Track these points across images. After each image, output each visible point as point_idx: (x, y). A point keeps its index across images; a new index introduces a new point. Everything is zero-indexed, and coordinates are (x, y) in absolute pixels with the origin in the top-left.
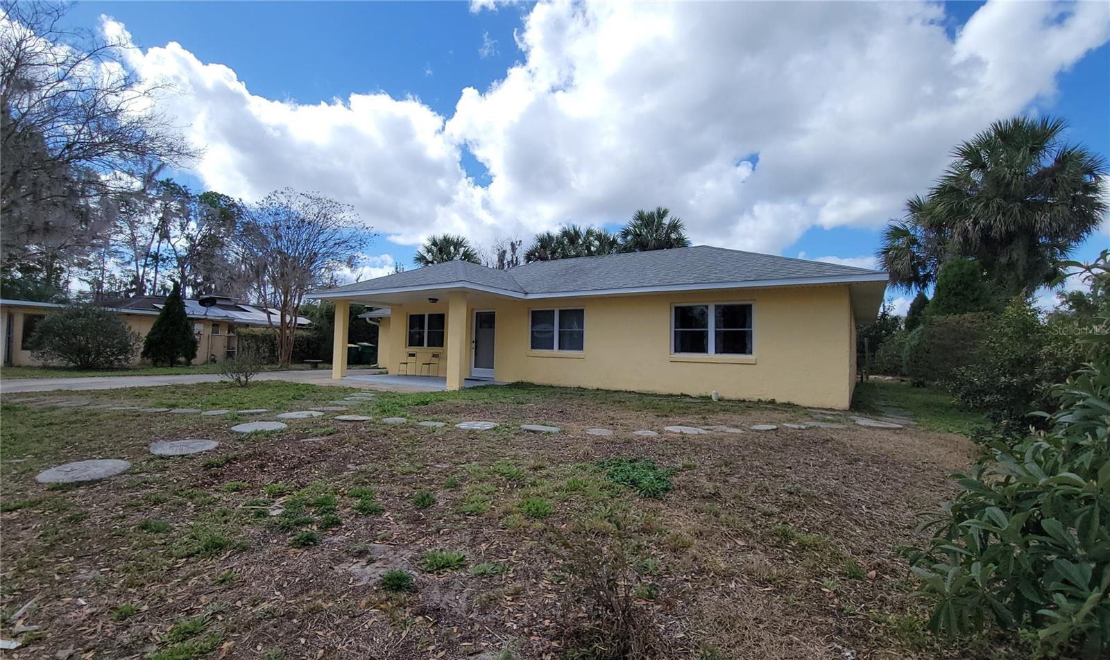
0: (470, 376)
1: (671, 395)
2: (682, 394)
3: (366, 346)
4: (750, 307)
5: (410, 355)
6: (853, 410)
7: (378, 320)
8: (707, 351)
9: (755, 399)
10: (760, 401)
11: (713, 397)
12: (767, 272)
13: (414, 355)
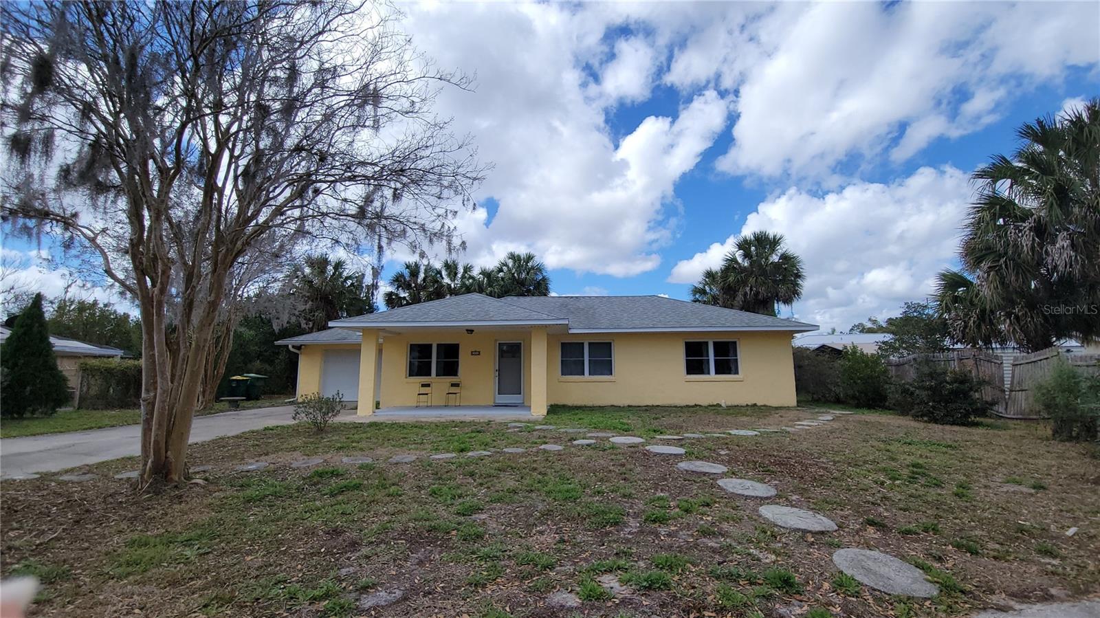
0: (496, 402)
3: (258, 378)
4: (735, 343)
5: (423, 385)
6: (798, 406)
7: (299, 348)
8: (709, 373)
9: (745, 404)
10: (747, 405)
11: (723, 405)
12: (747, 321)
13: (428, 385)
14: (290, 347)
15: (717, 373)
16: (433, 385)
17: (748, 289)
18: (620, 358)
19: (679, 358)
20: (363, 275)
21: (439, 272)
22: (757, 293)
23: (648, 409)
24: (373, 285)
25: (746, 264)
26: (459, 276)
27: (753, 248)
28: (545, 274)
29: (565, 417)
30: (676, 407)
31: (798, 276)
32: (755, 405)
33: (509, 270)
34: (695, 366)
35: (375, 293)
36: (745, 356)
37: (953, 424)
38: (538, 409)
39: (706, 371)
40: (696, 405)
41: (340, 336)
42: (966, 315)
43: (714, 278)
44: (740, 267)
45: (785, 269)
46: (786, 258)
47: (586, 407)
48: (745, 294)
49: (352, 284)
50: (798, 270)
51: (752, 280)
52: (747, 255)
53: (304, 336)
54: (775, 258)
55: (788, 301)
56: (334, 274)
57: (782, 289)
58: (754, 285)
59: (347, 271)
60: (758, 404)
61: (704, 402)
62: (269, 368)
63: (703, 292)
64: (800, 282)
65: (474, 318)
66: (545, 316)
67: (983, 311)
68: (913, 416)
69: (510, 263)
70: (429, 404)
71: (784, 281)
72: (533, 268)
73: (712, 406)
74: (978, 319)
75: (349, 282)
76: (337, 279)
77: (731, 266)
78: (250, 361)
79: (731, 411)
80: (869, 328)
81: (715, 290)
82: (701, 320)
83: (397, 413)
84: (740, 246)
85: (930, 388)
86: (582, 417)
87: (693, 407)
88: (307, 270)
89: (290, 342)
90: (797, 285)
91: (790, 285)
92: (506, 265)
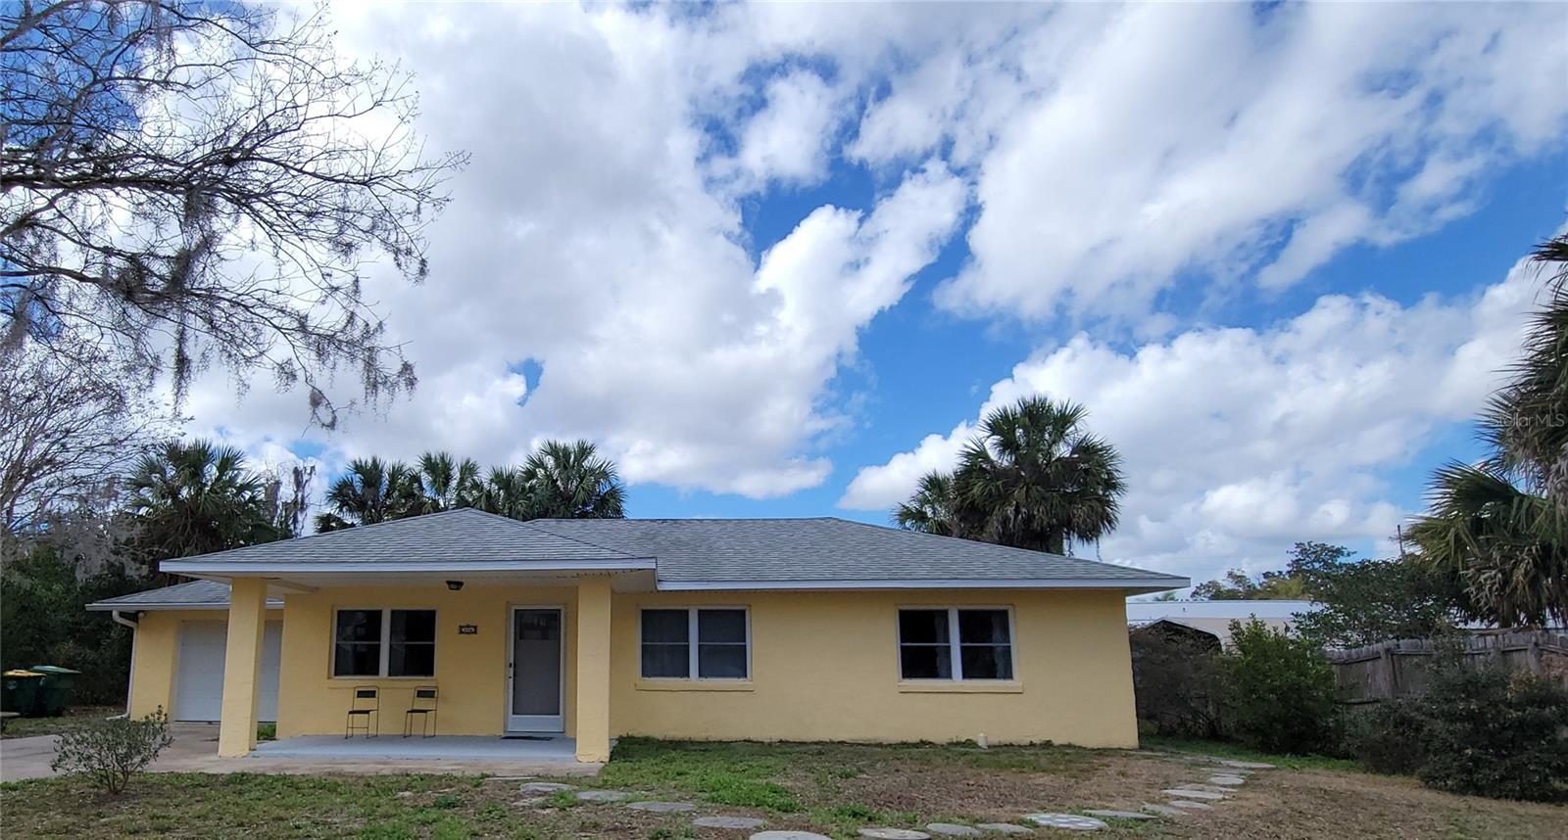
0: (505, 731)
1: (904, 744)
2: (922, 742)
3: (60, 674)
4: (1004, 614)
5: (361, 694)
6: (1141, 748)
7: (134, 616)
8: (949, 676)
9: (1026, 741)
10: (1032, 744)
11: (981, 743)
12: (1030, 568)
13: (371, 694)
14: (115, 614)
15: (966, 675)
16: (381, 694)
17: (1010, 511)
18: (762, 640)
19: (886, 643)
20: (278, 483)
21: (416, 479)
22: (1030, 518)
23: (824, 749)
24: (295, 502)
25: (1005, 463)
26: (454, 483)
27: (1019, 432)
28: (614, 483)
29: (647, 765)
30: (880, 745)
31: (1111, 484)
32: (1048, 744)
33: (549, 476)
34: (920, 661)
35: (300, 518)
36: (1025, 640)
37: (1521, 797)
38: (592, 749)
39: (943, 672)
40: (923, 743)
41: (211, 595)
42: (1505, 558)
43: (941, 490)
44: (993, 467)
45: (1086, 471)
46: (1087, 451)
47: (692, 742)
48: (1005, 521)
49: (252, 499)
50: (1109, 473)
51: (1019, 493)
52: (1008, 445)
53: (143, 594)
54: (1063, 450)
55: (1090, 533)
56: (218, 479)
57: (1080, 512)
58: (1022, 501)
59: (243, 473)
60: (1057, 742)
61: (940, 736)
62: (91, 654)
63: (921, 516)
64: (1114, 496)
65: (458, 556)
66: (606, 553)
67: (1546, 549)
68: (1422, 779)
69: (550, 461)
70: (373, 732)
71: (1083, 495)
72: (592, 471)
73: (958, 744)
74: (1535, 564)
75: (247, 495)
76: (224, 489)
77: (975, 465)
78: (52, 643)
79: (1003, 758)
80: (1229, 591)
81: (943, 514)
82: (932, 565)
83: (298, 752)
84: (995, 427)
85: (1471, 716)
86: (684, 767)
87: (915, 745)
88: (171, 472)
89: (116, 605)
90: (1108, 503)
91: (1095, 504)
92: (541, 465)
